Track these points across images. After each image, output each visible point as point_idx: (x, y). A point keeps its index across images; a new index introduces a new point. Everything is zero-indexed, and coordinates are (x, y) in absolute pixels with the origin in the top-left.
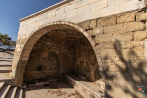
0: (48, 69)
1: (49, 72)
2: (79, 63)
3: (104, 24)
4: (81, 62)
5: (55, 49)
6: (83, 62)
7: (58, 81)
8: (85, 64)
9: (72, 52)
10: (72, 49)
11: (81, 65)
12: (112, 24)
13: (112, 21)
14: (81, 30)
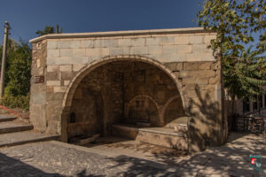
0: (84, 117)
1: (87, 123)
2: (135, 104)
3: (189, 68)
4: (138, 102)
5: (95, 82)
6: (143, 102)
7: (101, 136)
8: (146, 104)
9: (118, 85)
10: (118, 80)
11: (137, 106)
12: (195, 70)
13: (196, 67)
14: (169, 71)
